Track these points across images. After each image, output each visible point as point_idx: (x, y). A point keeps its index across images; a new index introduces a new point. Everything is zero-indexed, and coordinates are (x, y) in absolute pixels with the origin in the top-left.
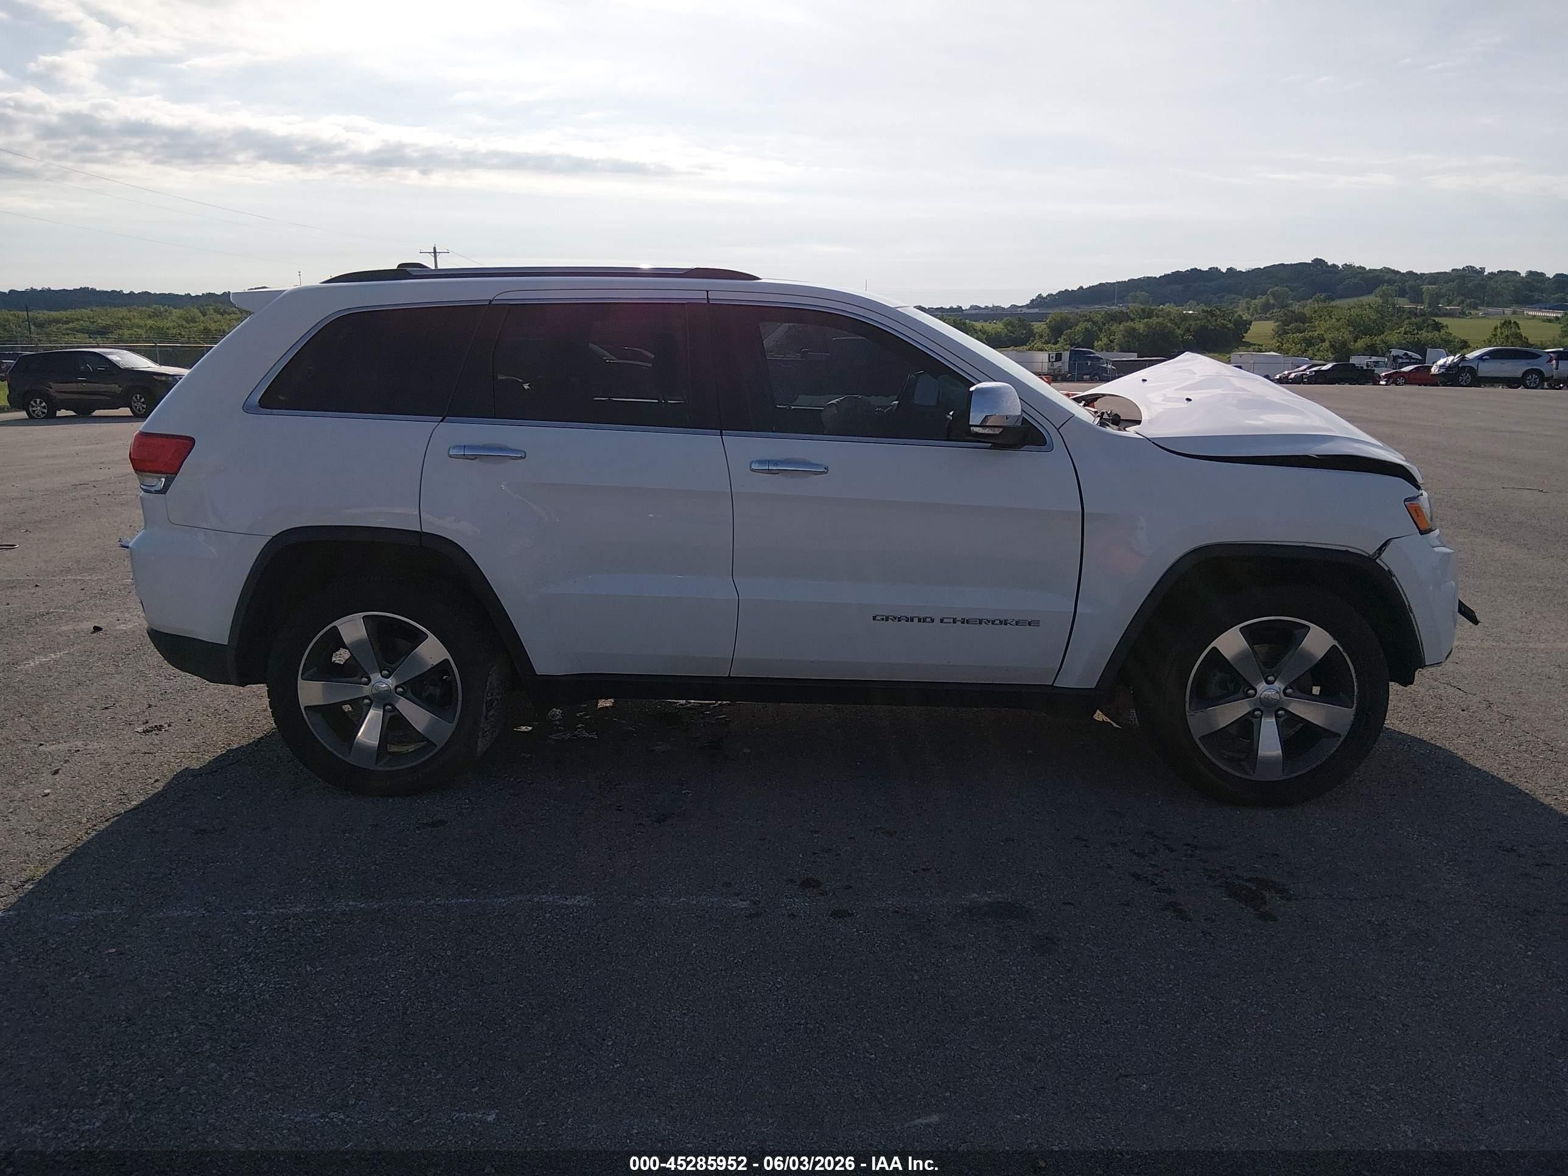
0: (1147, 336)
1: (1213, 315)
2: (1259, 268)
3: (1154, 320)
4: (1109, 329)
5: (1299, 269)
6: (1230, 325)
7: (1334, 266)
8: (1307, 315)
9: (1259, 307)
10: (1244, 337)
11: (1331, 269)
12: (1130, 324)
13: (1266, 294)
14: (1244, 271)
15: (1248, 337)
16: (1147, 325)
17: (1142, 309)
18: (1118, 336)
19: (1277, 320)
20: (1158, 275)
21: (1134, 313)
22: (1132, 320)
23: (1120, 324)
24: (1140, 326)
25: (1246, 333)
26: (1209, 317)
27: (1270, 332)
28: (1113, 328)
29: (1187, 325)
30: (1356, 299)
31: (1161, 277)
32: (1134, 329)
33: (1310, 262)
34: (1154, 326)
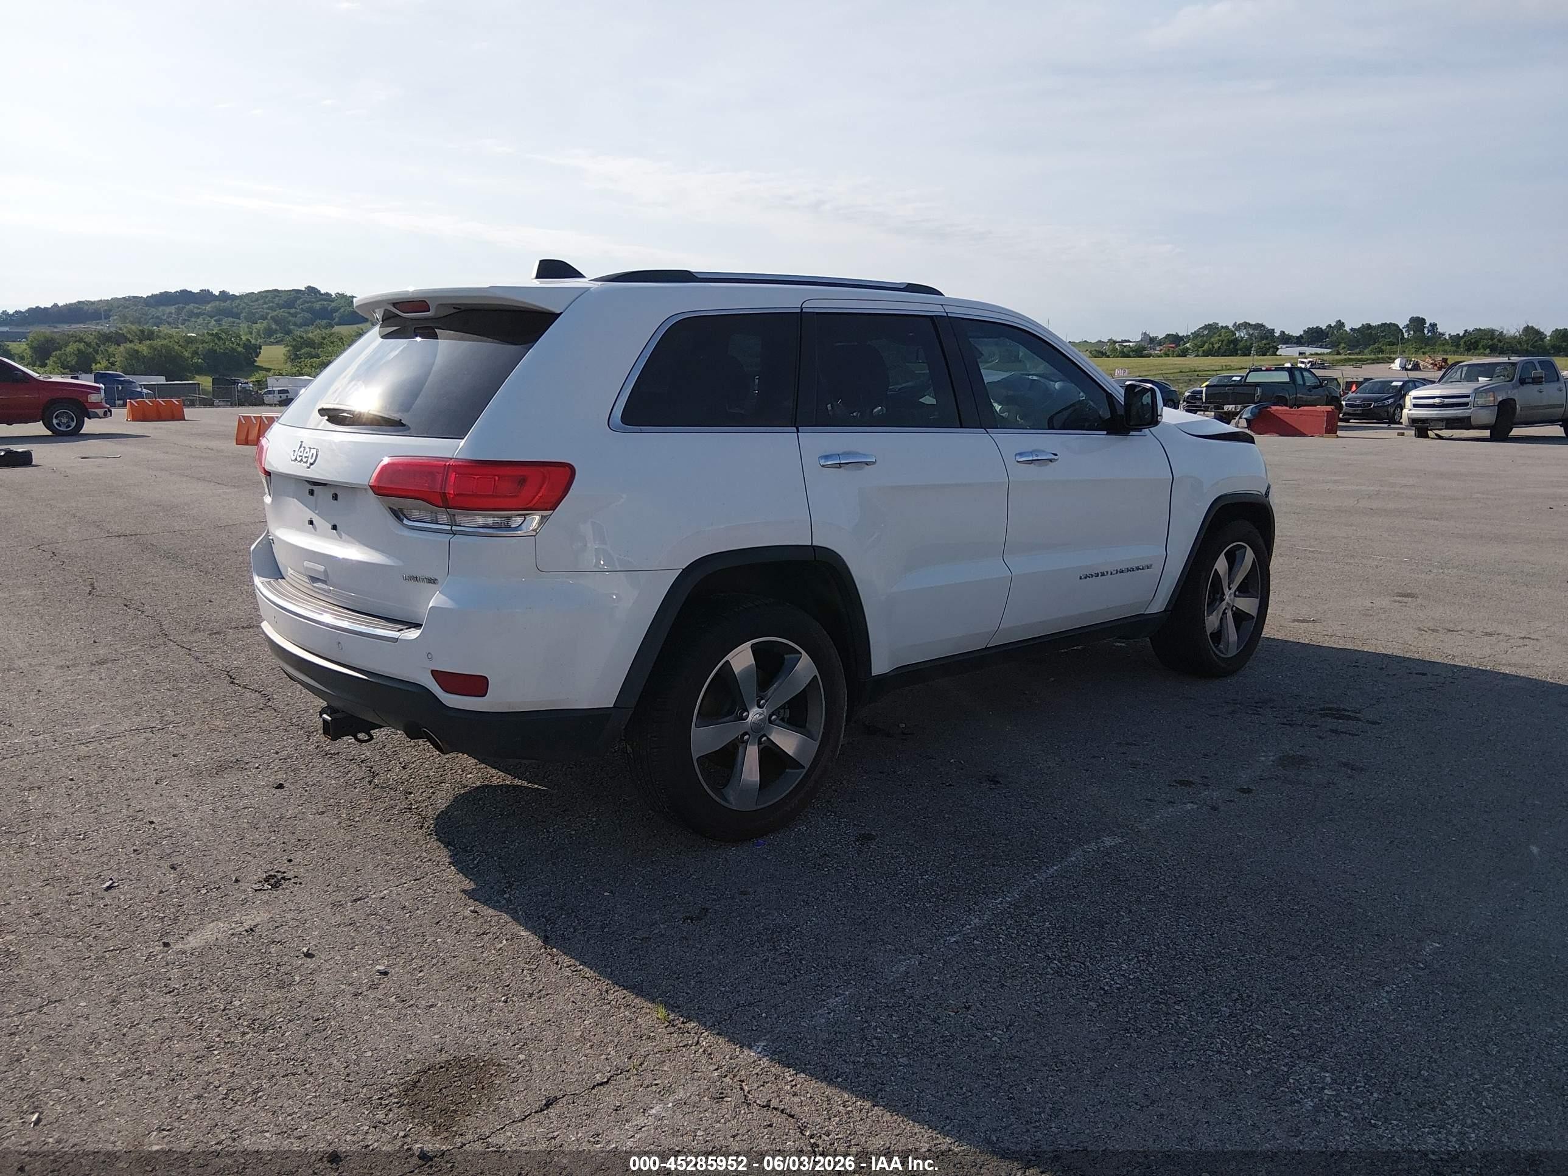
0: (153, 359)
1: (220, 338)
2: (253, 293)
3: (158, 343)
4: (106, 350)
5: (295, 295)
6: (240, 349)
7: (327, 294)
8: (316, 341)
9: (261, 332)
10: (255, 361)
11: (325, 297)
12: (129, 345)
13: (266, 318)
14: (238, 294)
15: (260, 361)
16: (150, 347)
17: (140, 330)
18: (118, 359)
19: (287, 346)
20: (145, 294)
21: (131, 334)
22: (131, 342)
23: (119, 345)
24: (144, 348)
25: (257, 357)
26: (216, 341)
27: (282, 357)
28: (112, 349)
29: (194, 348)
30: (355, 327)
31: (148, 297)
32: (137, 352)
33: (304, 289)
34: (159, 348)
